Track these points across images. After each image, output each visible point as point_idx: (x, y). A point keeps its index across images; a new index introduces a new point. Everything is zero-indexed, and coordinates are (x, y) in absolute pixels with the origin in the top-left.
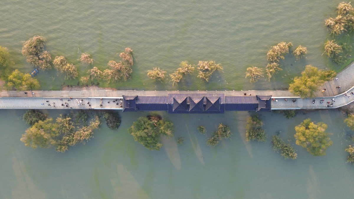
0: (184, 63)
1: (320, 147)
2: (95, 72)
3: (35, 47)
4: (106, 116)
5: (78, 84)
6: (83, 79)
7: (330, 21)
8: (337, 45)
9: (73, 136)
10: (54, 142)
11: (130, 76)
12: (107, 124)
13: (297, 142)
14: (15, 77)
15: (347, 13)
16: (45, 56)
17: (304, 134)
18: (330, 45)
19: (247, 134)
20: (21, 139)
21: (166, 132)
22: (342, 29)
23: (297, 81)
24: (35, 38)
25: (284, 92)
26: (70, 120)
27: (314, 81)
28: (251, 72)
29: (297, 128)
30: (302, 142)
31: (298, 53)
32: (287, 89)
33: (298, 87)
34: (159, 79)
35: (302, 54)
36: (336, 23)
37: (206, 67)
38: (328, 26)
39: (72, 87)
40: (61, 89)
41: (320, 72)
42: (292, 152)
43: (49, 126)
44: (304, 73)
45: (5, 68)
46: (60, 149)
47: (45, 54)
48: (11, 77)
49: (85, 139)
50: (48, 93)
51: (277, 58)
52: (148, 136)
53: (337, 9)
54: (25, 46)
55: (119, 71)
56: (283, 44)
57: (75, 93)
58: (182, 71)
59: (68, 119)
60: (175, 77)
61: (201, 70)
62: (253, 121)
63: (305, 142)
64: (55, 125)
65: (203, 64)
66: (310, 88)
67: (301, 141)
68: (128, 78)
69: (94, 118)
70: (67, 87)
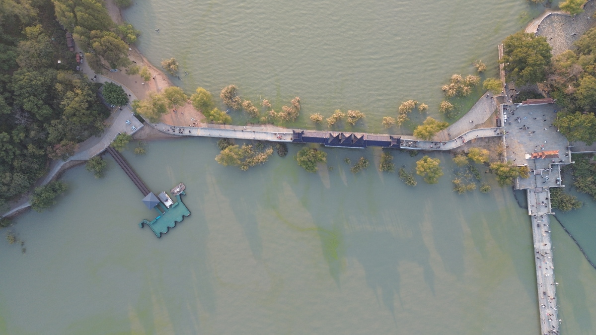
0: (338, 111)
1: (434, 177)
2: (273, 113)
3: (230, 92)
4: (278, 146)
5: (259, 122)
6: (263, 118)
7: (446, 87)
8: (450, 104)
9: (253, 159)
10: (239, 162)
11: (297, 119)
12: (278, 152)
13: (418, 172)
14: (215, 113)
15: (458, 82)
16: (237, 99)
17: (423, 166)
18: (445, 104)
19: (381, 166)
20: (216, 159)
21: (323, 159)
22: (454, 93)
23: (420, 128)
24: (230, 86)
25: (410, 136)
26: (251, 147)
27: (432, 127)
28: (386, 120)
29: (418, 162)
30: (422, 172)
31: (422, 109)
32: (412, 135)
33: (420, 132)
34: (319, 122)
35: (424, 109)
36: (450, 89)
37: (354, 115)
38: (444, 91)
39: (254, 124)
40: (246, 125)
41: (437, 122)
42: (413, 181)
43: (237, 150)
44: (425, 122)
45: (207, 106)
46: (243, 167)
47: (237, 98)
48: (212, 112)
49: (262, 162)
50: (236, 128)
51: (406, 111)
52: (310, 161)
53: (452, 79)
54: (223, 91)
55: (289, 114)
56: (410, 102)
57: (256, 128)
58: (335, 116)
59: (250, 146)
60: (330, 120)
61: (350, 117)
62: (386, 155)
63: (423, 172)
64: (240, 150)
65: (353, 113)
66: (430, 132)
67: (420, 171)
68: (295, 119)
69: (269, 147)
70: (250, 124)
